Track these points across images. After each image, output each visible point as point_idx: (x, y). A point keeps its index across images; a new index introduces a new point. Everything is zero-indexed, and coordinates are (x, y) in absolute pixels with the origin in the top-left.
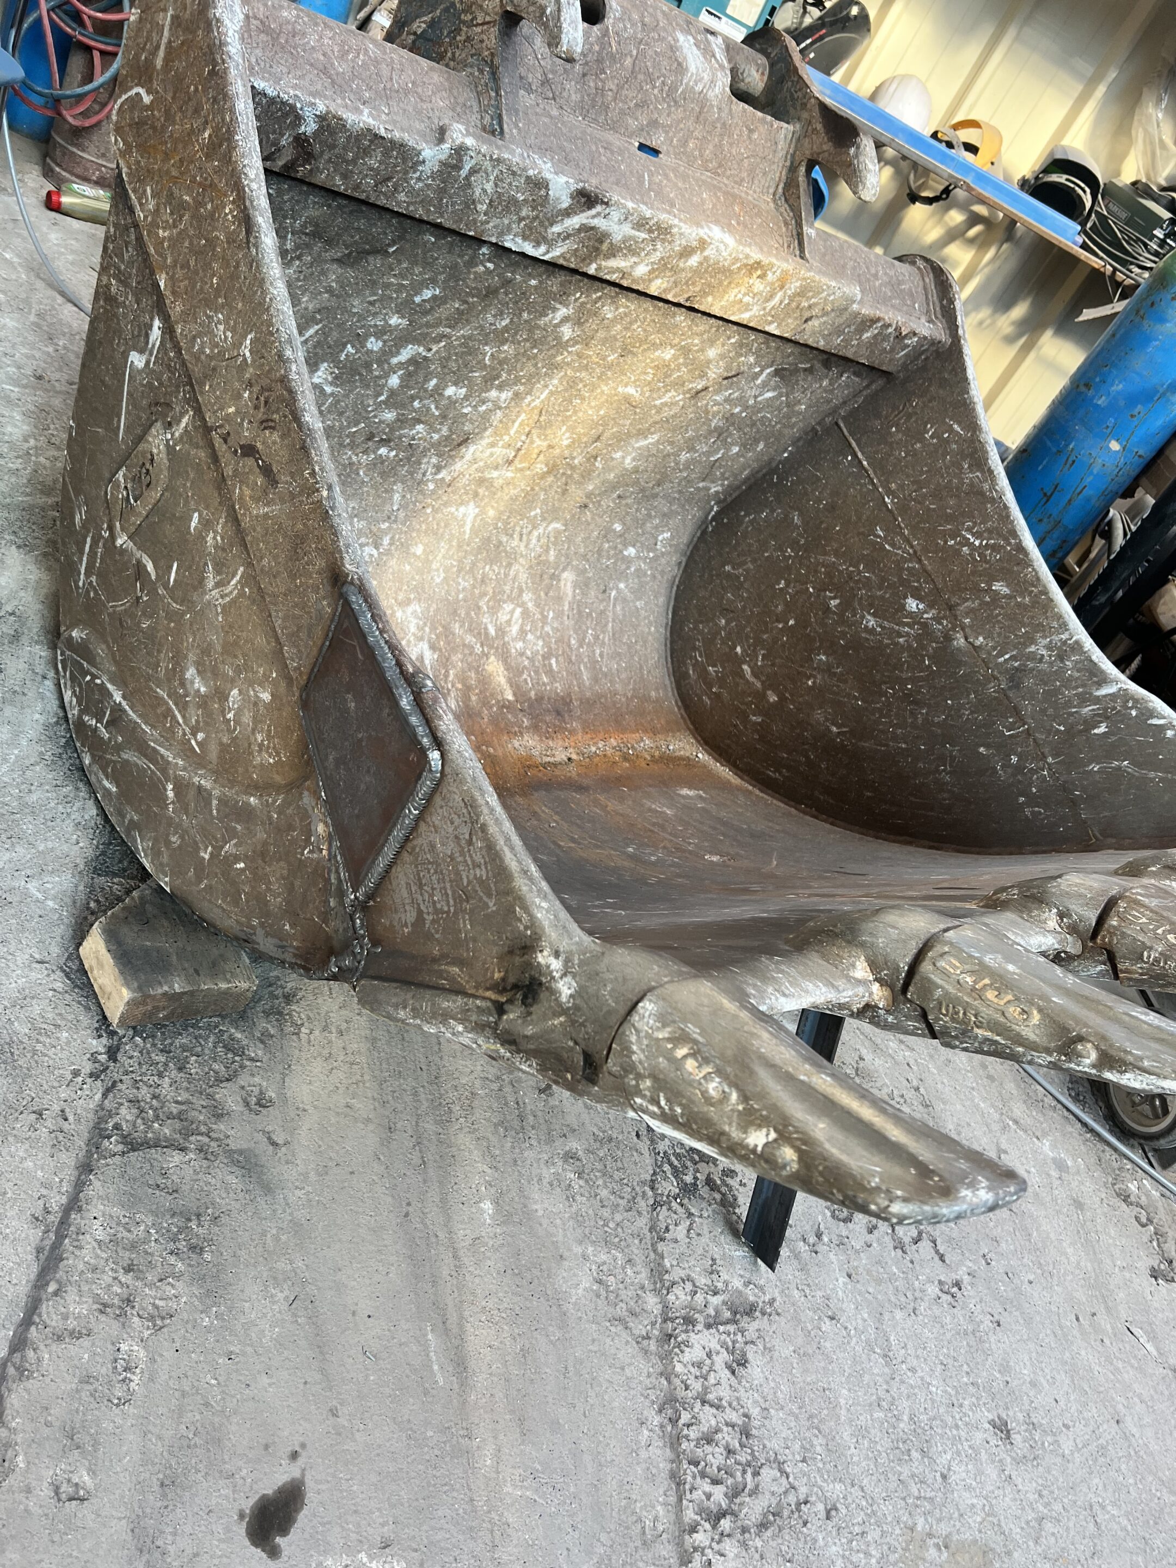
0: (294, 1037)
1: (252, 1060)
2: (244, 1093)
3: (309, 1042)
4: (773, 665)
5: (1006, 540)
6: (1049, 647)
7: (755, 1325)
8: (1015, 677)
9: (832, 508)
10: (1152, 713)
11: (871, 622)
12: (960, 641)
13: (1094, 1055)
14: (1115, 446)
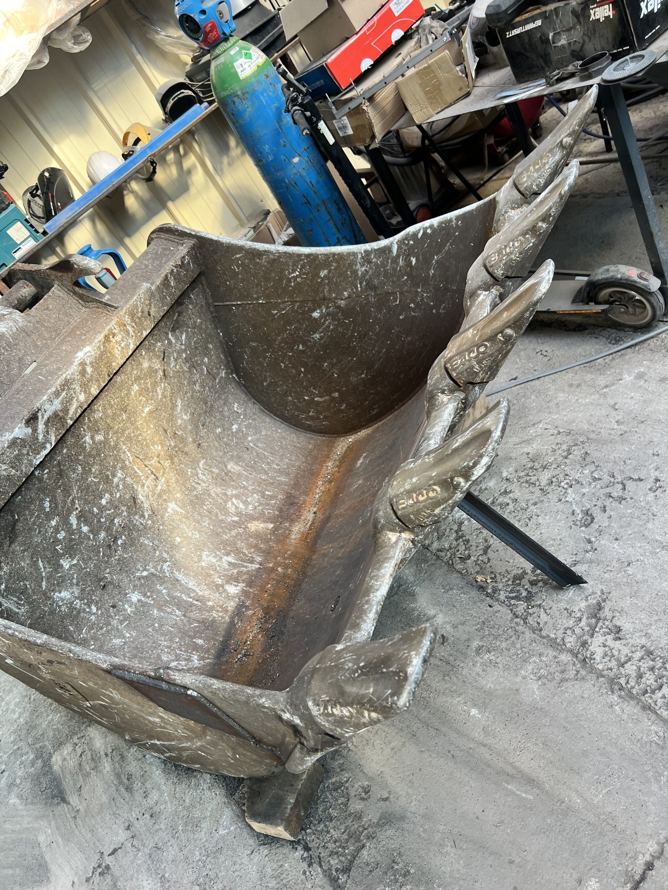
0: (350, 753)
1: (347, 781)
2: (358, 797)
3: (355, 746)
4: (320, 387)
5: (301, 260)
6: (362, 266)
7: (607, 609)
8: (370, 286)
9: (254, 327)
10: (415, 235)
11: (317, 336)
12: (342, 303)
13: (461, 480)
14: (296, 160)
